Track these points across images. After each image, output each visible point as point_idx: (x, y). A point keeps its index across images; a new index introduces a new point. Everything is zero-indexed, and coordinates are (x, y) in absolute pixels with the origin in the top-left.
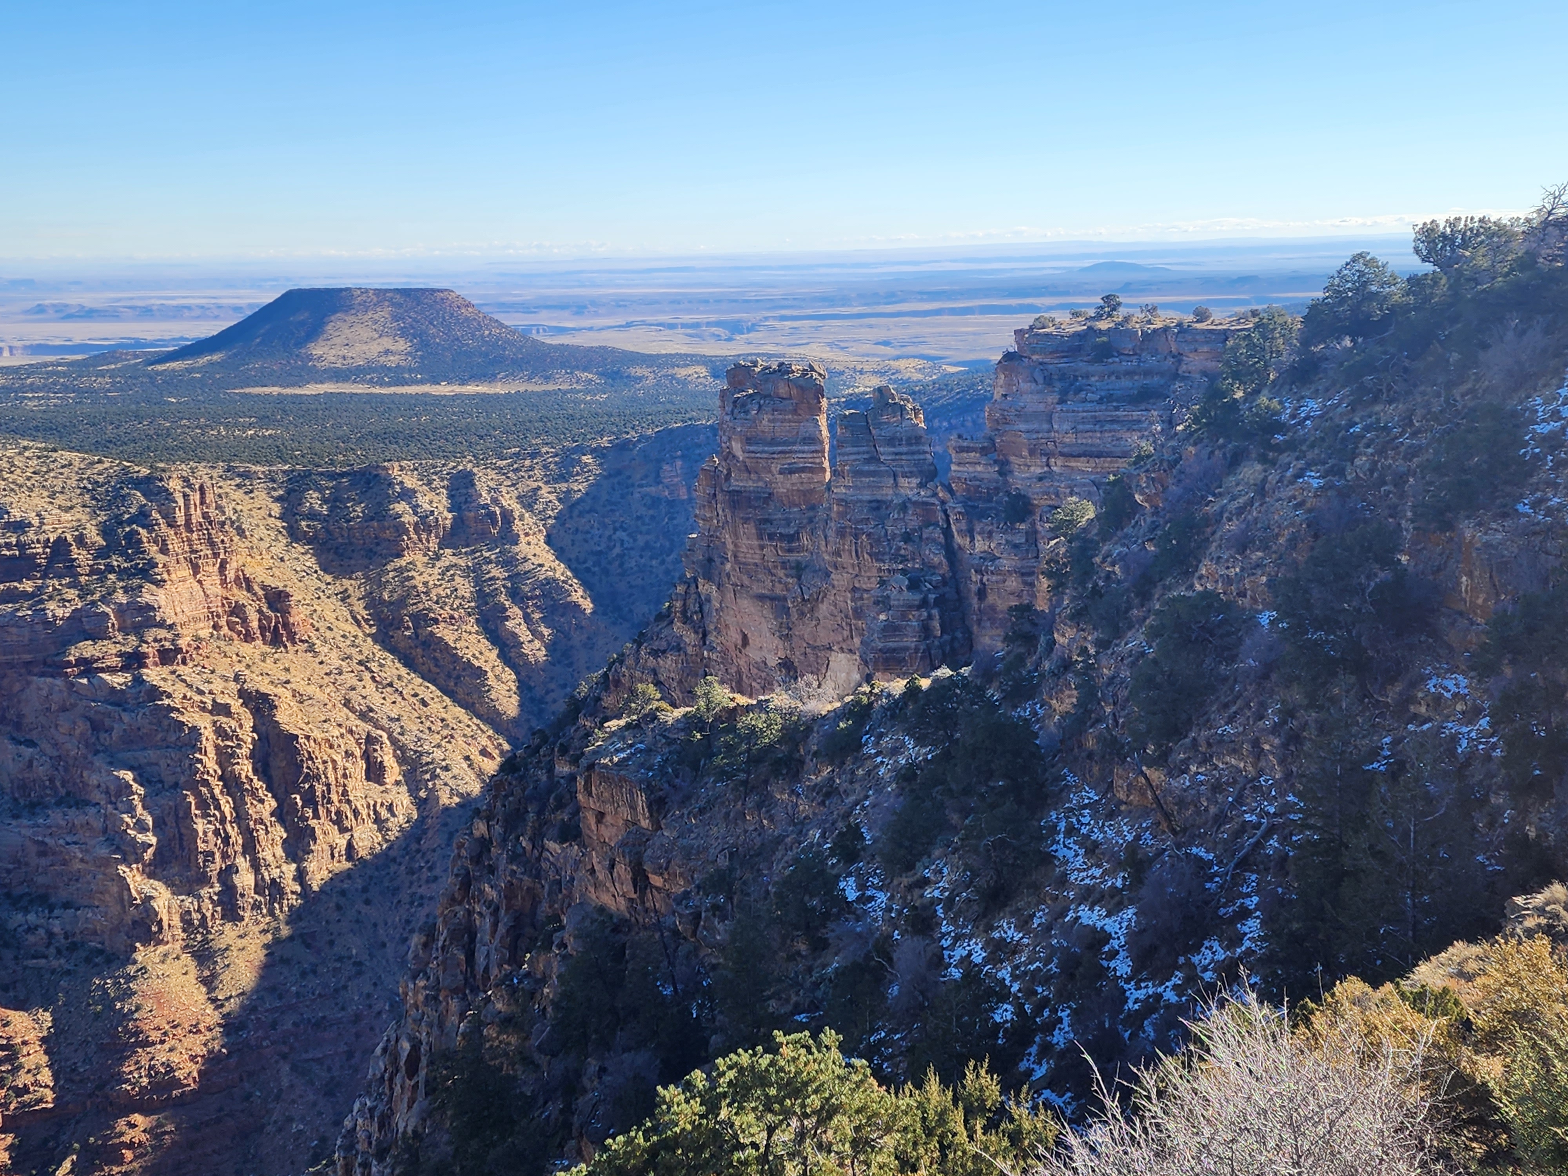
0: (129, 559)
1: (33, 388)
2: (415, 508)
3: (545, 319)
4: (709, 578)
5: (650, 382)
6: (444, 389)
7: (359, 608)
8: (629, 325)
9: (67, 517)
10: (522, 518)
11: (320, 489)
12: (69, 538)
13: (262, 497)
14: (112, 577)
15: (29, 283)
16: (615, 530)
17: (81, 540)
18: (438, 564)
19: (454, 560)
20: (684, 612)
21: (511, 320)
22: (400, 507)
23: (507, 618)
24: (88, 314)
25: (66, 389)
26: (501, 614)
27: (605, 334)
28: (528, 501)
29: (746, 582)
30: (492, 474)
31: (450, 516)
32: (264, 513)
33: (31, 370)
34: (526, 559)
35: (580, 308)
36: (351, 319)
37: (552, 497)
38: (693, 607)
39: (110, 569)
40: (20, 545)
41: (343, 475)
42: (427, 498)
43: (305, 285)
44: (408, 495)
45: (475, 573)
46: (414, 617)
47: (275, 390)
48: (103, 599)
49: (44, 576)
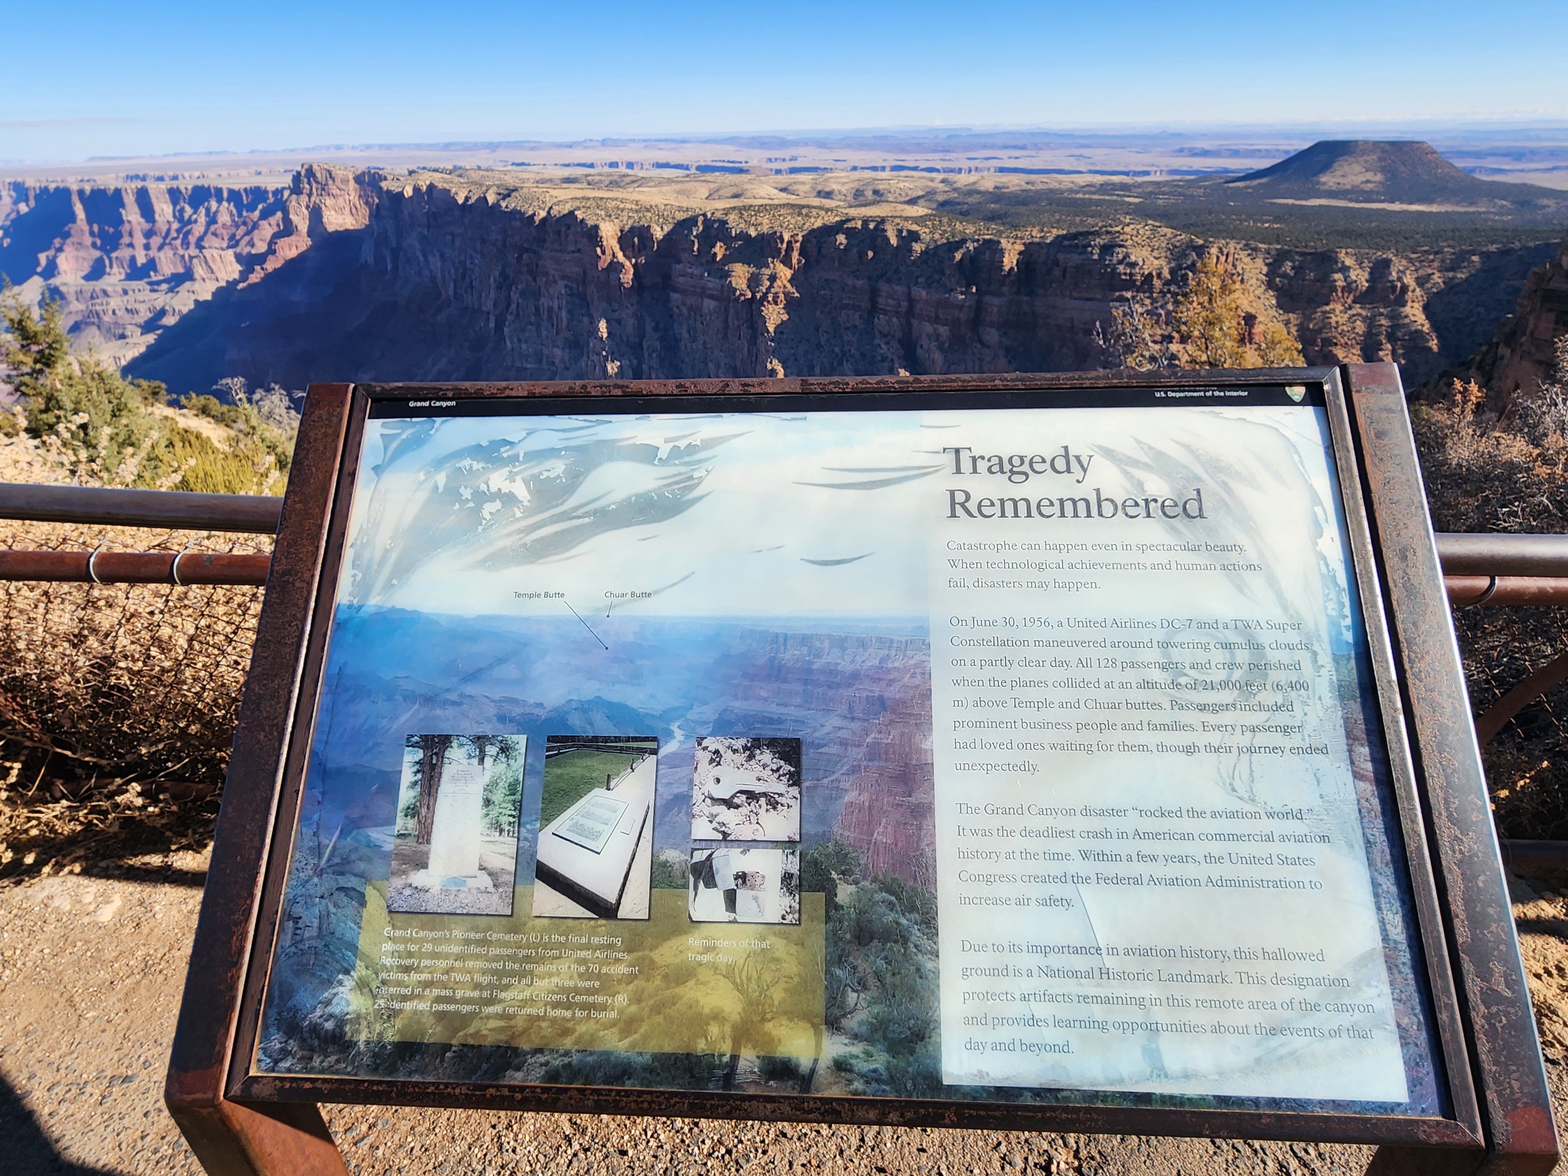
0: (1179, 287)
1: (1164, 193)
2: (1346, 278)
3: (1491, 163)
4: (1507, 344)
5: (1553, 209)
6: (1396, 207)
7: (1293, 330)
8: (1554, 168)
9: (1156, 262)
10: (1413, 291)
11: (1293, 261)
12: (1154, 273)
13: (1259, 262)
14: (1169, 295)
15: (1179, 135)
16: (1477, 306)
17: (1159, 275)
18: (1349, 312)
19: (1360, 311)
20: (1480, 363)
21: (1459, 164)
22: (1338, 276)
23: (1381, 350)
24: (1205, 153)
25: (1180, 194)
26: (1379, 346)
27: (1532, 175)
28: (1421, 282)
29: (1533, 350)
30: (1404, 262)
31: (1367, 285)
32: (1258, 271)
33: (1166, 183)
34: (1406, 317)
35: (1518, 155)
36: (1351, 159)
37: (1440, 281)
38: (1489, 360)
39: (1169, 291)
40: (1131, 274)
41: (1310, 254)
42: (1356, 273)
43: (1331, 138)
44: (1345, 269)
45: (1370, 322)
46: (1324, 340)
47: (1290, 201)
48: (1162, 307)
49: (1138, 291)
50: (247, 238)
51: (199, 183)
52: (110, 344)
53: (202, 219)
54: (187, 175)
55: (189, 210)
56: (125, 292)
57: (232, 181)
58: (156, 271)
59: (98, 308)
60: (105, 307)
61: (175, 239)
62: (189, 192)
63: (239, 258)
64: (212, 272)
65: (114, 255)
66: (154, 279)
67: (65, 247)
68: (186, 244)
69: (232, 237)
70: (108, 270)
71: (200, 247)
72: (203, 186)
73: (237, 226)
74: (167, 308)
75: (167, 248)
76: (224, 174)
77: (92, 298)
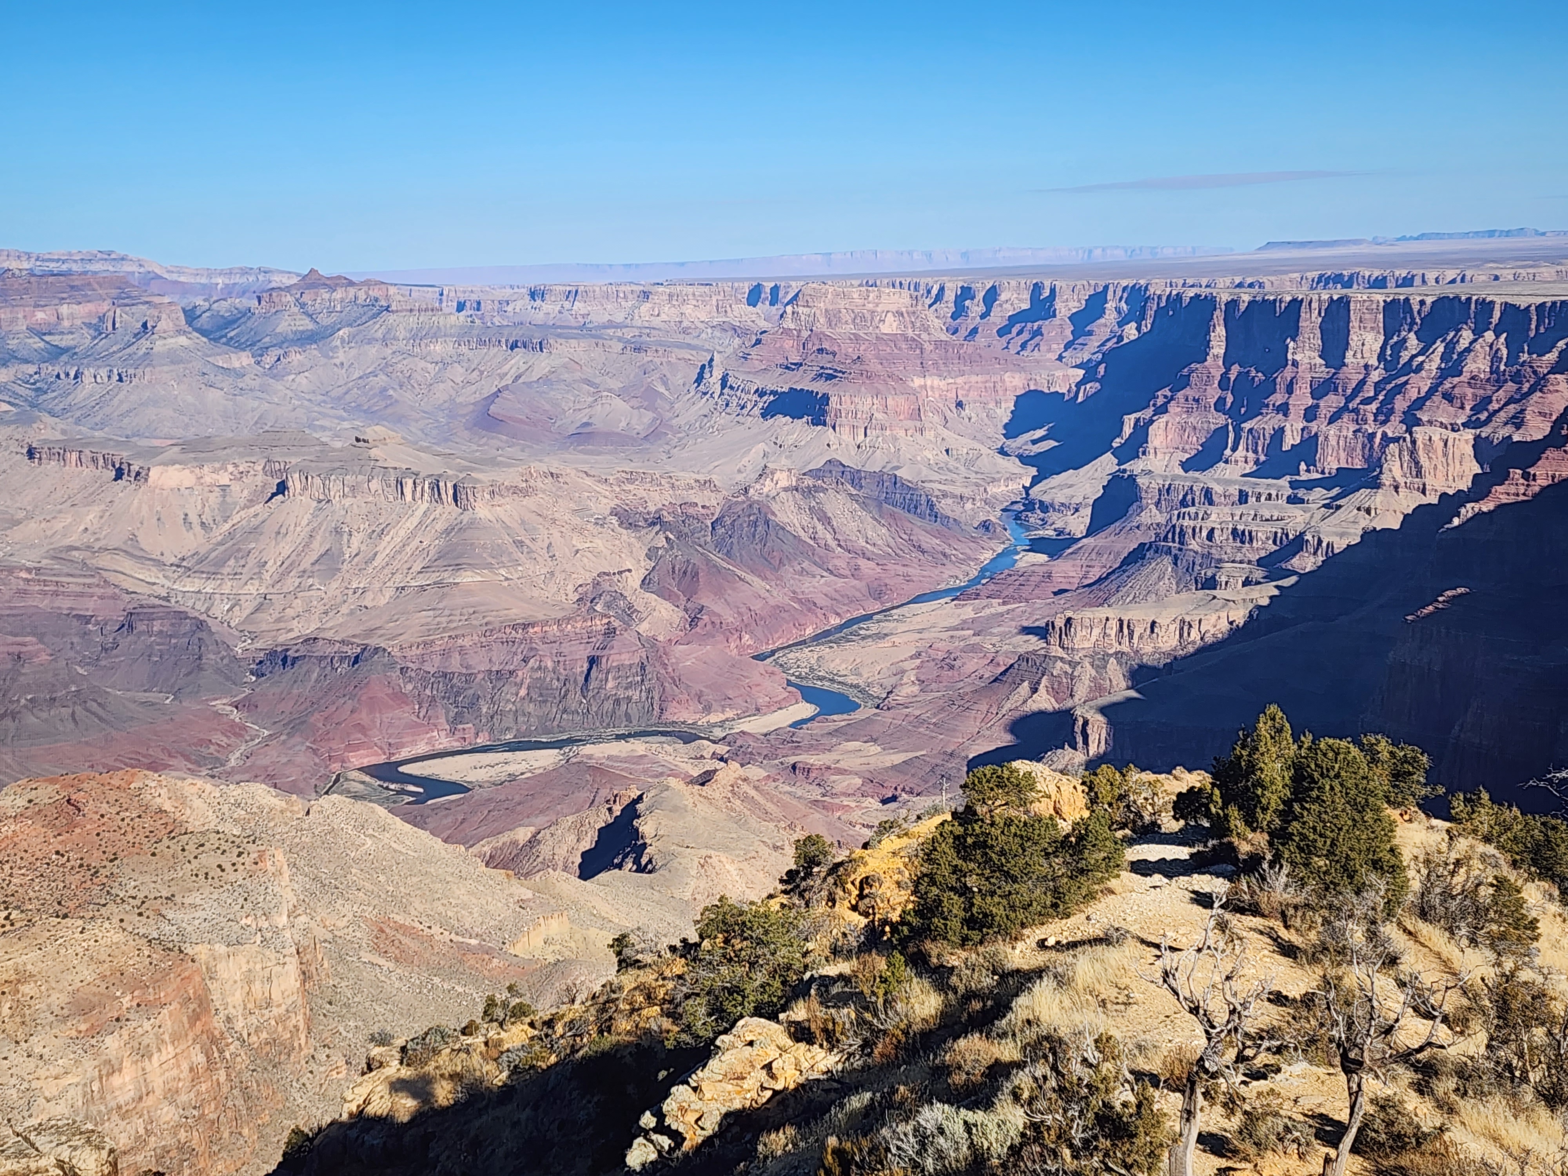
50: (1512, 408)
51: (1450, 291)
52: (1184, 595)
53: (1434, 364)
54: (1431, 276)
55: (1413, 343)
56: (1243, 497)
57: (1517, 289)
58: (1311, 463)
59: (1186, 522)
60: (1198, 523)
61: (1367, 401)
62: (1427, 308)
63: (1480, 447)
64: (1419, 474)
65: (1247, 426)
66: (1304, 476)
67: (1173, 407)
68: (1384, 414)
69: (1482, 404)
70: (1228, 452)
71: (1411, 421)
72: (1457, 298)
73: (1499, 383)
74: (1308, 537)
75: (1346, 417)
76: (1507, 274)
77: (1183, 503)
